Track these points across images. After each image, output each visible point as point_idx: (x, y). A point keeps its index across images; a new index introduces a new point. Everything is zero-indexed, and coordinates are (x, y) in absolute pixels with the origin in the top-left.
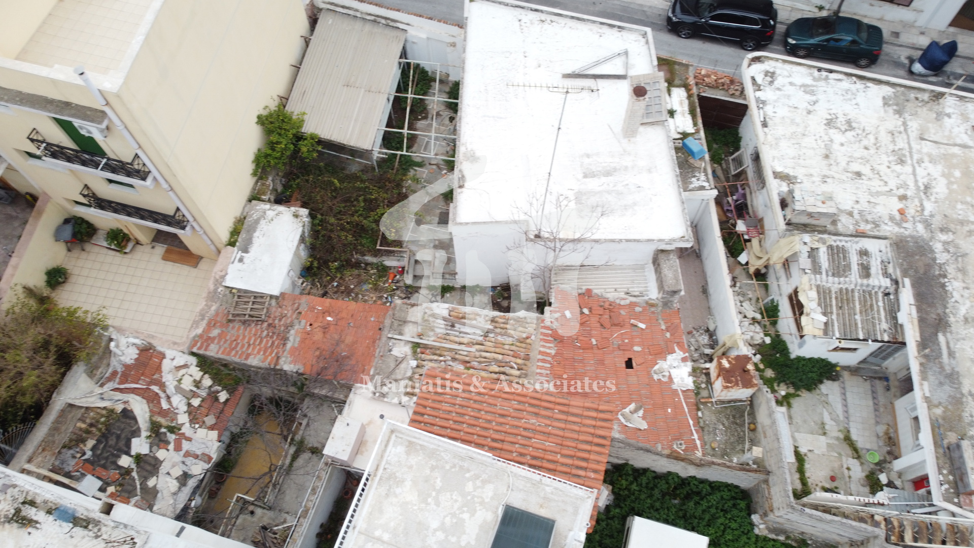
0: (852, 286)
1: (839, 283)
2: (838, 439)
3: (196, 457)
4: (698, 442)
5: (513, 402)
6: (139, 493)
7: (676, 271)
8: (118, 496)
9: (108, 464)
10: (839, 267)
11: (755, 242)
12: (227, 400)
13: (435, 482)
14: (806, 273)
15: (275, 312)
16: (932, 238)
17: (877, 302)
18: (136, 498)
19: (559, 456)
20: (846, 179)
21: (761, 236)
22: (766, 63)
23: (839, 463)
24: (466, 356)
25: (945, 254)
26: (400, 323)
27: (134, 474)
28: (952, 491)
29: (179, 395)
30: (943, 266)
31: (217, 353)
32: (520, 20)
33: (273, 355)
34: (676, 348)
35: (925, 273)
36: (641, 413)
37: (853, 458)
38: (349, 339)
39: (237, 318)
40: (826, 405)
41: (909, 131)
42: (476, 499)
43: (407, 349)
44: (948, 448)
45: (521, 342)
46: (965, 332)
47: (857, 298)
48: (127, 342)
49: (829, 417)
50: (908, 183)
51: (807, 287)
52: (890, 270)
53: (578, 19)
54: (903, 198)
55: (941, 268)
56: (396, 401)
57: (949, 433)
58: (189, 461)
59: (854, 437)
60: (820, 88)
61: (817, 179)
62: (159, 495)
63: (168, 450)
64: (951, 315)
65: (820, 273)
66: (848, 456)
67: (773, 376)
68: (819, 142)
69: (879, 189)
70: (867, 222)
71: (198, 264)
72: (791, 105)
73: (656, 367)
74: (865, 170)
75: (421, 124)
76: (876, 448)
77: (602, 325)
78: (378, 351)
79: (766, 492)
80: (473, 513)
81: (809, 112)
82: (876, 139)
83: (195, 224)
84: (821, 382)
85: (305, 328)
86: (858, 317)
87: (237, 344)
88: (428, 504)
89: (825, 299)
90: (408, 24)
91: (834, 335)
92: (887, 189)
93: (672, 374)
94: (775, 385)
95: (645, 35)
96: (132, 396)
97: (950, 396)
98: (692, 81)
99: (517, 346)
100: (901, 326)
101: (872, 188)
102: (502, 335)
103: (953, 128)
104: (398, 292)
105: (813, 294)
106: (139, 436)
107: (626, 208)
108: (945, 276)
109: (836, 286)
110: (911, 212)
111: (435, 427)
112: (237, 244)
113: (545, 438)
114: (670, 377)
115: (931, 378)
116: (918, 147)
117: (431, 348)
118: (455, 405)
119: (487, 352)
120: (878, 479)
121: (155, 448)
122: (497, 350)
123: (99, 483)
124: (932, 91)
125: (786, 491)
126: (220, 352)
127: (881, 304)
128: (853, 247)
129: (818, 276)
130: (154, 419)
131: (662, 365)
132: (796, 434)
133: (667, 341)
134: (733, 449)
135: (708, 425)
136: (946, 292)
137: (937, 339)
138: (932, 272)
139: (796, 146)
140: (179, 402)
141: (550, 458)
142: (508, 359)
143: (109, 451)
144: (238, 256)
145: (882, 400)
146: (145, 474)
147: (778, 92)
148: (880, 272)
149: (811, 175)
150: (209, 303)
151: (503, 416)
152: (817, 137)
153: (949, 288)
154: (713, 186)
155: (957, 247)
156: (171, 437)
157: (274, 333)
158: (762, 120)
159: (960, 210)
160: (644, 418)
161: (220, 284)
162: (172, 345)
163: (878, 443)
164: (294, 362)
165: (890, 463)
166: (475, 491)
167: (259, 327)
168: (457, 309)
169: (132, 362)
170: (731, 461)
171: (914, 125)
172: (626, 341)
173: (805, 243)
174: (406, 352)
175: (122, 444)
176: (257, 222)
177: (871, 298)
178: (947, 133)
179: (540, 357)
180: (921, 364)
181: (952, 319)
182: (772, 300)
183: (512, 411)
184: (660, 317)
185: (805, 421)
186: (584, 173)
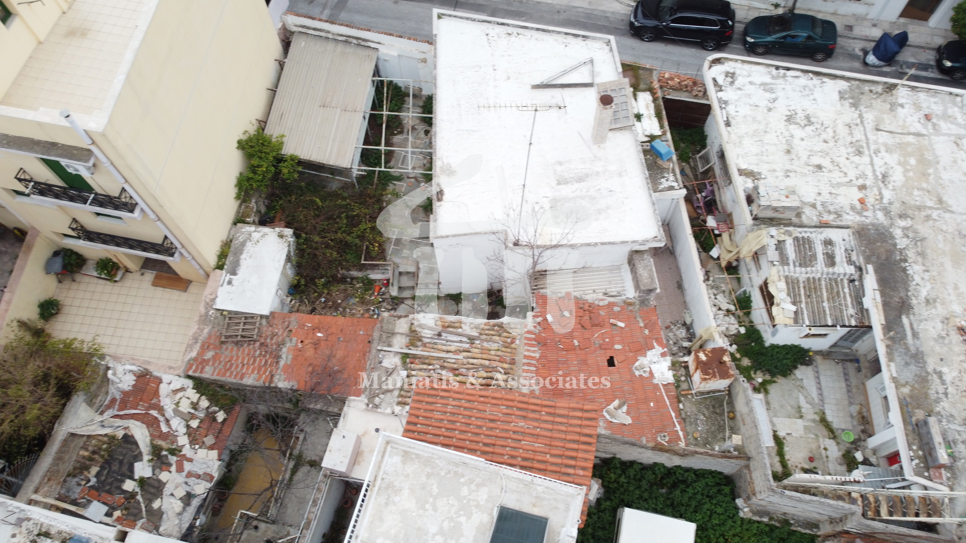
0: (819, 275)
1: (806, 273)
2: (814, 421)
3: (198, 477)
4: (681, 433)
5: (502, 407)
6: (145, 516)
7: (651, 270)
8: (125, 520)
9: (113, 489)
10: (806, 257)
11: (725, 236)
12: (225, 420)
13: (431, 489)
14: (774, 265)
15: (266, 331)
16: (892, 225)
17: (843, 288)
18: (142, 521)
19: (548, 456)
20: (807, 172)
21: (731, 230)
22: (726, 64)
23: (817, 444)
24: (454, 363)
25: (905, 240)
26: (389, 335)
27: (139, 497)
28: (922, 465)
29: (178, 418)
30: (903, 251)
31: (213, 375)
32: (487, 35)
33: (267, 373)
34: (655, 344)
35: (887, 259)
36: (625, 408)
37: (830, 439)
38: (340, 354)
39: (230, 340)
40: (801, 389)
41: (865, 123)
42: (471, 502)
43: (397, 360)
44: (917, 425)
45: (507, 347)
46: (927, 313)
47: (823, 287)
48: (124, 370)
49: (804, 400)
50: (867, 173)
51: (776, 278)
52: (854, 258)
53: (544, 30)
54: (862, 188)
55: (901, 253)
56: (389, 411)
57: (917, 411)
58: (192, 481)
59: (829, 418)
60: (779, 86)
61: (780, 174)
62: (164, 516)
63: (170, 472)
64: (913, 298)
65: (788, 264)
66: (824, 437)
67: (749, 364)
68: (781, 138)
69: (840, 180)
70: (830, 212)
71: (187, 288)
72: (752, 103)
73: (637, 364)
74: (825, 163)
75: (397, 139)
76: (851, 428)
77: (583, 326)
78: (368, 363)
79: (748, 477)
80: (469, 516)
81: (770, 110)
82: (835, 132)
83: (183, 251)
84: (796, 368)
85: (296, 345)
86: (826, 304)
87: (232, 365)
88: (426, 510)
89: (794, 289)
90: (379, 43)
91: (804, 323)
92: (847, 180)
93: (652, 369)
94: (752, 373)
95: (608, 43)
96: (132, 421)
97: (916, 375)
98: (656, 85)
99: (502, 351)
100: (867, 310)
101: (833, 180)
102: (488, 341)
103: (906, 117)
104: (384, 304)
105: (782, 285)
106: (141, 460)
107: (599, 212)
108: (906, 261)
109: (804, 275)
110: (870, 201)
111: (428, 436)
112: (225, 267)
113: (535, 440)
114: (651, 373)
115: (898, 359)
116: (875, 138)
117: (420, 358)
118: (446, 413)
119: (474, 358)
120: (854, 457)
121: (157, 471)
122: (484, 356)
123: (105, 509)
124: (886, 83)
125: (766, 475)
126: (215, 374)
127: (846, 290)
128: (818, 237)
129: (786, 267)
130: (155, 442)
131: (642, 361)
132: (774, 419)
133: (646, 338)
134: (715, 437)
135: (689, 416)
136: (907, 275)
137: (901, 322)
138: (893, 257)
139: (759, 143)
140: (178, 425)
141: (540, 458)
142: (494, 364)
143: (113, 477)
144: (227, 279)
145: (854, 381)
146: (149, 496)
147: (739, 92)
148: (845, 260)
149: (774, 170)
150: (202, 327)
151: (492, 421)
152: (779, 133)
153: (910, 272)
154: (682, 186)
155: (916, 232)
156: (173, 459)
157: (266, 352)
158: (725, 119)
159: (917, 196)
160: (628, 413)
161: (211, 307)
162: (168, 370)
163: (852, 423)
164: (288, 379)
165: (864, 441)
166: (470, 495)
167: (251, 347)
168: (443, 318)
169: (130, 388)
170: (713, 449)
171: (870, 117)
172: (607, 340)
173: (772, 237)
174: (396, 363)
175: (125, 469)
176: (243, 244)
177: (837, 285)
178: (901, 123)
179: (525, 361)
180: (887, 346)
181: (914, 301)
182: (745, 292)
183: (501, 415)
184: (638, 315)
185: (782, 406)
186: (557, 180)
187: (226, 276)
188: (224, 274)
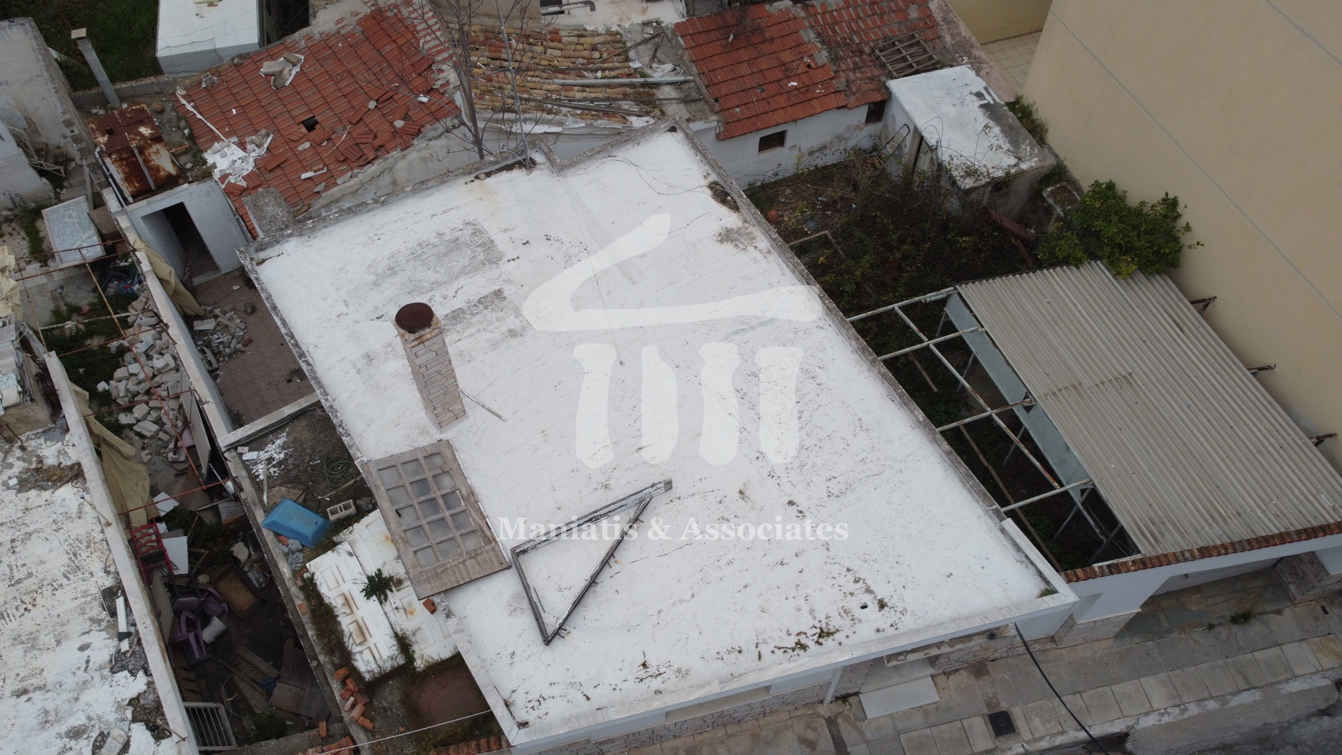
73: (267, 144)
93: (241, 151)
112: (1006, 108)
114: (242, 146)
131: (260, 152)
144: (988, 97)
150: (957, 38)
158: (119, 605)
161: (972, 63)
172: (325, 143)
176: (1015, 143)
186: (504, 298)
187: (994, 100)
188: (998, 100)
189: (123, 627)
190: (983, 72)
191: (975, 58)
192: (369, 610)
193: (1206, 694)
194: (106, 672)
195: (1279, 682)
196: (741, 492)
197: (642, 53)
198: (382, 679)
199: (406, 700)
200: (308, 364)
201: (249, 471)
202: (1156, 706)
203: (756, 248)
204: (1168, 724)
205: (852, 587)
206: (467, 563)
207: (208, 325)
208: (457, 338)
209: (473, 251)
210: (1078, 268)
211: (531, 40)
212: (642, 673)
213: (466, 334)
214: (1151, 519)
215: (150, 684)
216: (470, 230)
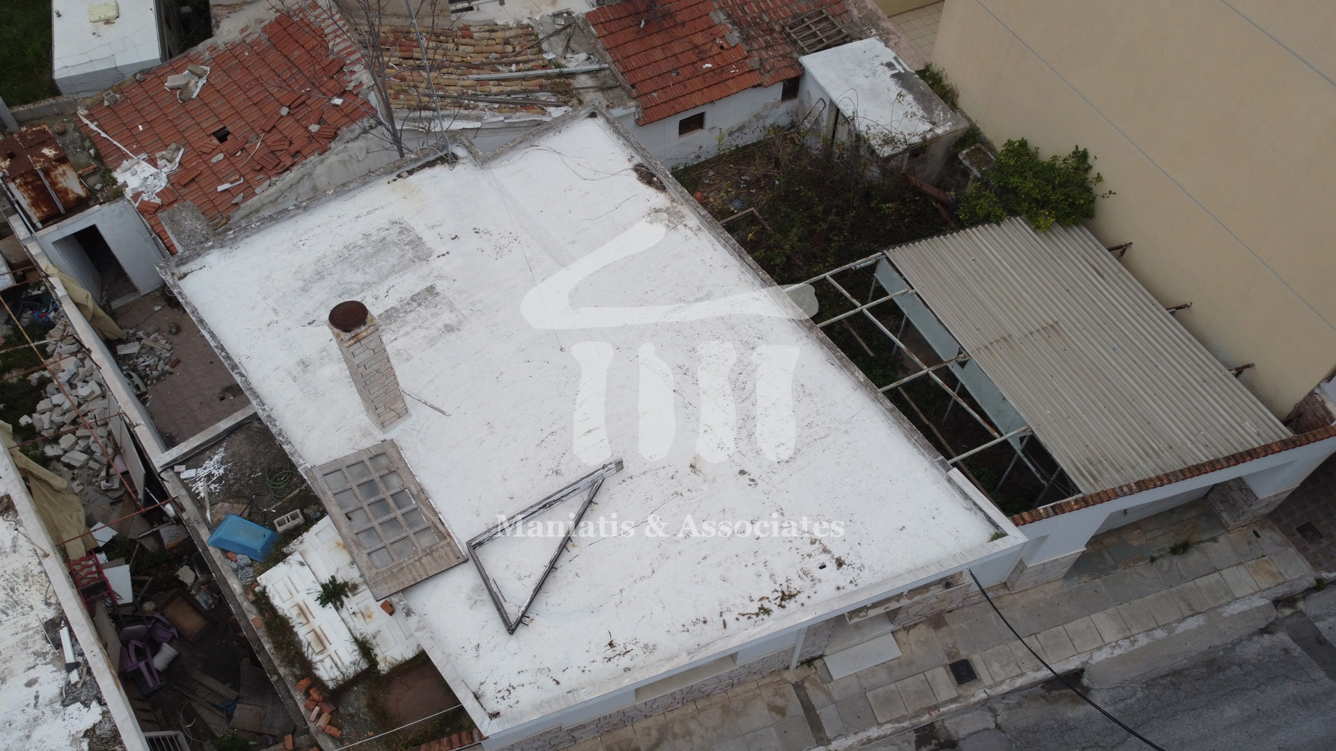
4: (87, 122)
107: (320, 275)
112: (917, 76)
114: (153, 161)
131: (172, 167)
133: (176, 200)
144: (898, 67)
150: (864, 12)
161: (880, 35)
172: (239, 154)
176: (928, 109)
186: (437, 294)
187: (904, 69)
188: (908, 69)
189: (70, 657)
190: (891, 43)
191: (883, 30)
192: (326, 618)
193: (1153, 625)
194: (58, 706)
195: (1221, 606)
196: (692, 466)
197: (555, 44)
198: (347, 686)
199: (373, 704)
200: (242, 375)
201: (188, 490)
202: (1107, 640)
203: (686, 226)
204: (1120, 656)
205: (809, 549)
206: (424, 560)
207: (132, 348)
208: (393, 338)
209: (401, 250)
210: (999, 225)
211: (442, 38)
212: (610, 653)
213: (401, 333)
214: (1088, 459)
215: (106, 714)
216: (397, 228)
